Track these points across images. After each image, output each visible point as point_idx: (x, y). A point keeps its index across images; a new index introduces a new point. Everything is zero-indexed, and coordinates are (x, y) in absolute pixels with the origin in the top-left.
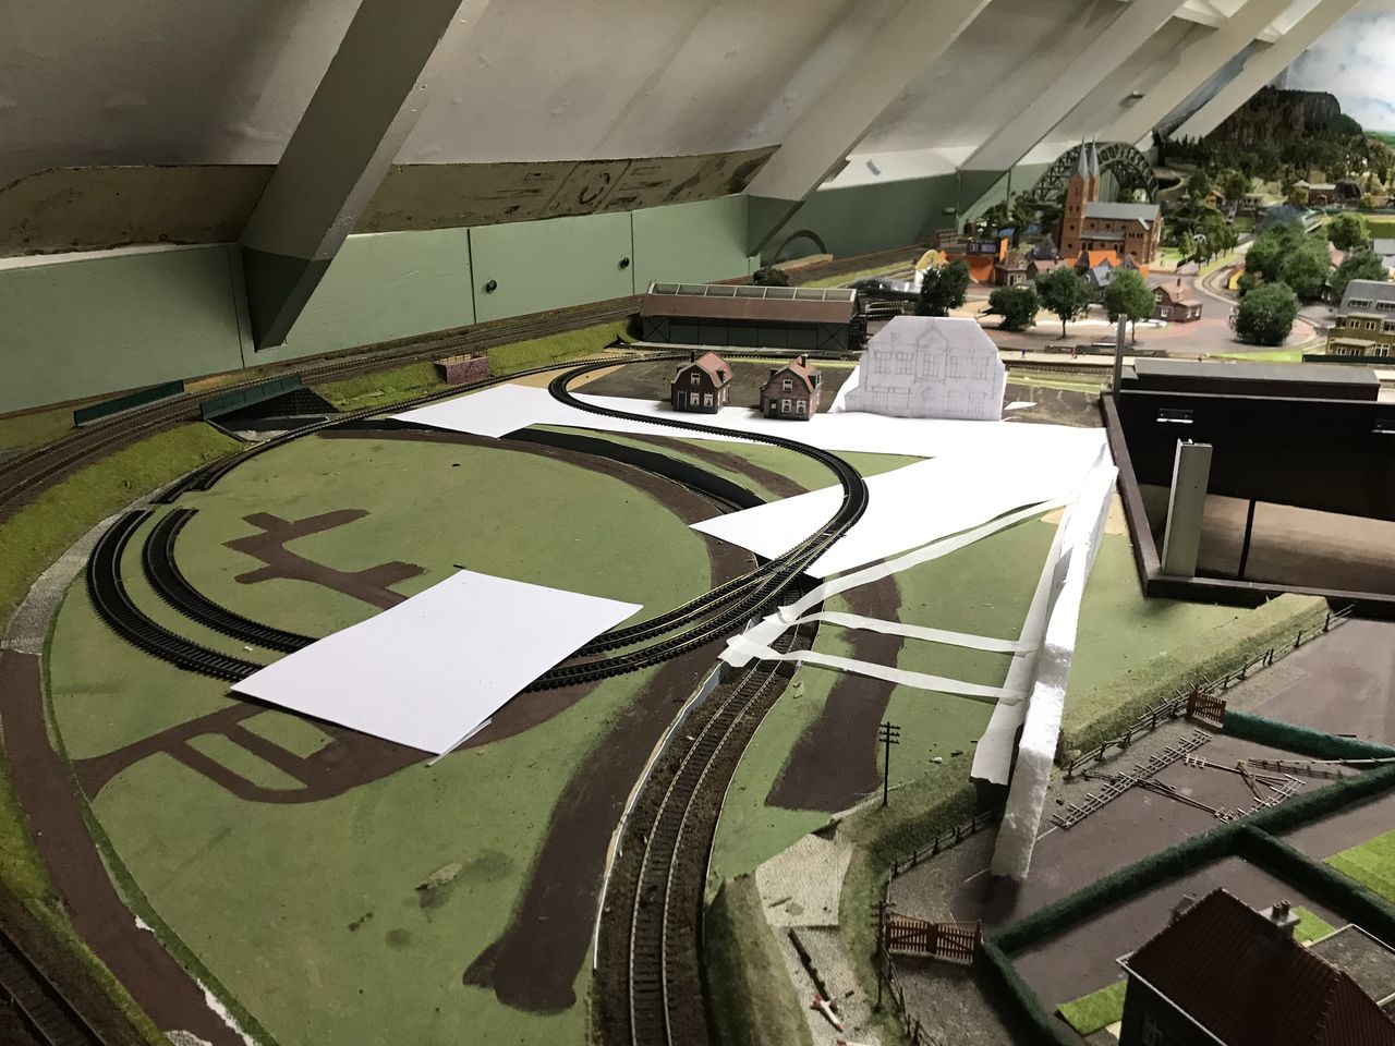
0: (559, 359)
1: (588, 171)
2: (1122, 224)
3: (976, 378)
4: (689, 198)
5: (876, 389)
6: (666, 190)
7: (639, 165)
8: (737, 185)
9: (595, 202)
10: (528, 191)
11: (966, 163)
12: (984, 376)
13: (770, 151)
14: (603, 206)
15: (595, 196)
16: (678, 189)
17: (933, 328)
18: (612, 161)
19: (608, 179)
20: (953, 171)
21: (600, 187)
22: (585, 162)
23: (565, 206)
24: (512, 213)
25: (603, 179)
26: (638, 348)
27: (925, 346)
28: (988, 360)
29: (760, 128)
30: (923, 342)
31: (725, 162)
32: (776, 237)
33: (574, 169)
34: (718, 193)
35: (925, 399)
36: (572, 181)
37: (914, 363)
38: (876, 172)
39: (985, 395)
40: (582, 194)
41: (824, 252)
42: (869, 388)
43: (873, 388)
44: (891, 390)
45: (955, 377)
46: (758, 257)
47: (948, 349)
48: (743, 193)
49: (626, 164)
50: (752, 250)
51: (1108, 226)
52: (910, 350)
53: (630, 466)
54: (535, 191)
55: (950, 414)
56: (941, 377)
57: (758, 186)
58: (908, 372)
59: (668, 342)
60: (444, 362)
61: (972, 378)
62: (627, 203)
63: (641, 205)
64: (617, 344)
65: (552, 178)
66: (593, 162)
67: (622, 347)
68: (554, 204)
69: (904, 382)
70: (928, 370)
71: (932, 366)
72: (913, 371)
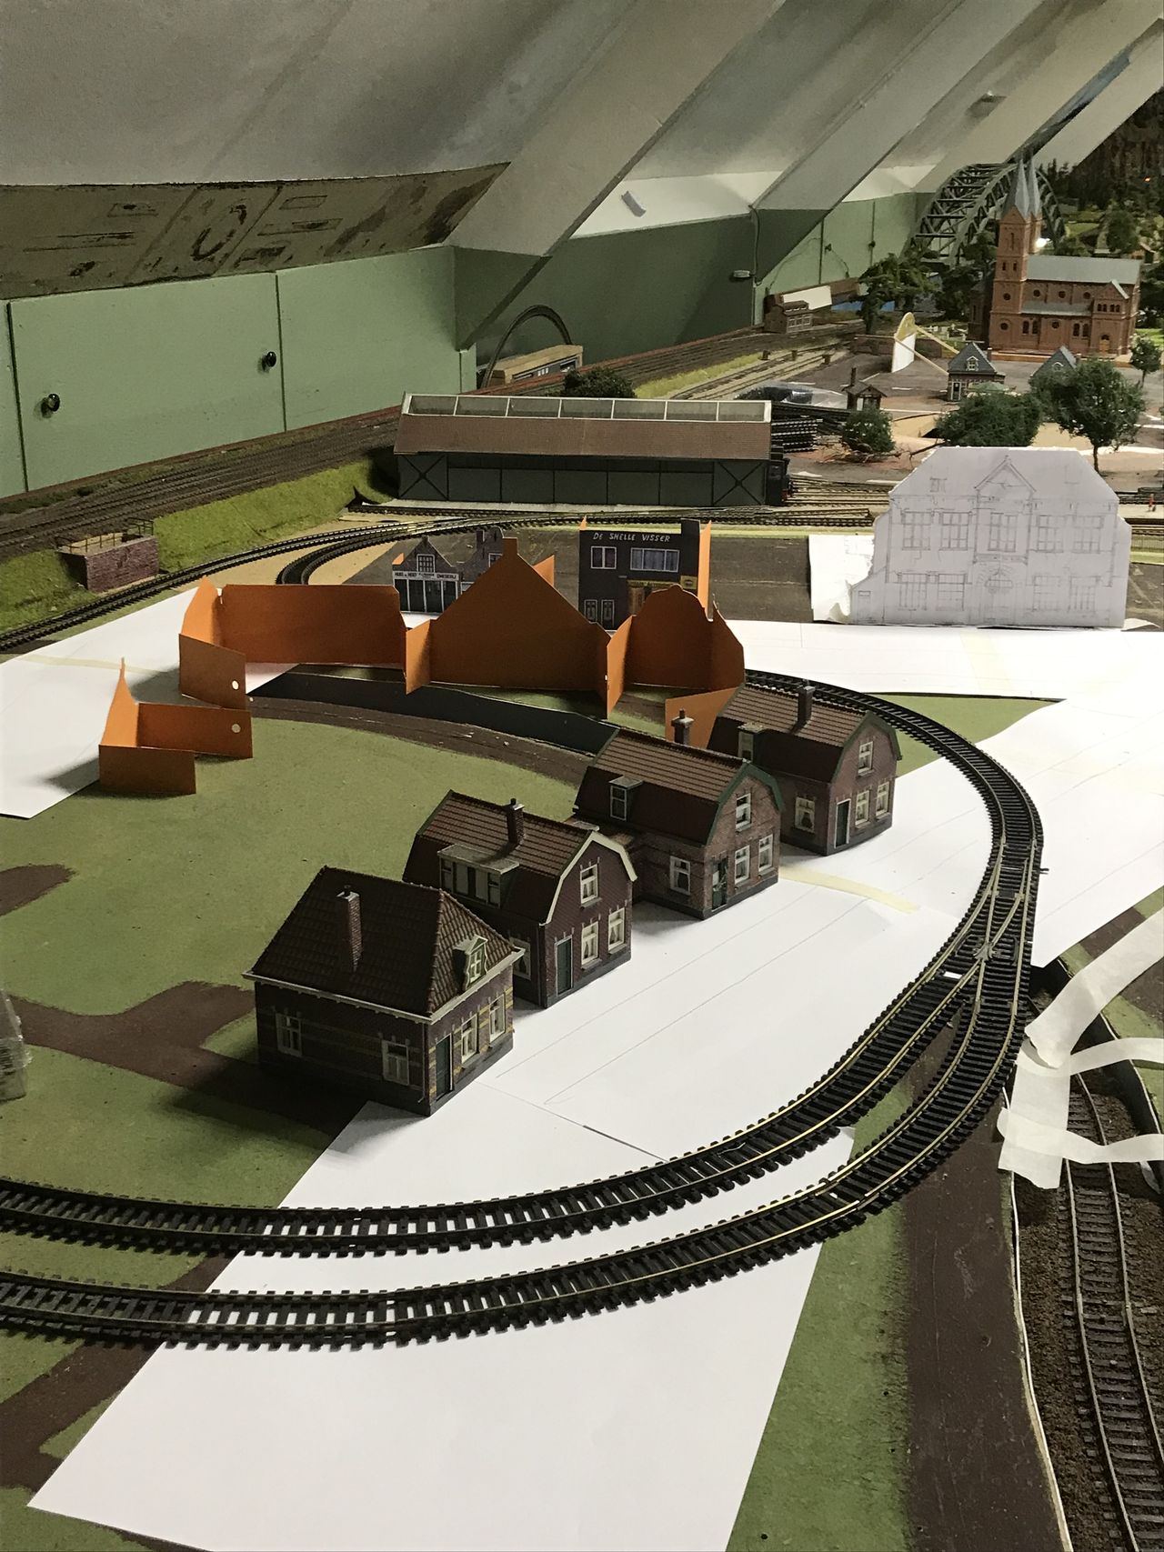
0: (268, 535)
1: (210, 203)
2: (1082, 290)
3: (1084, 552)
4: (367, 251)
5: (904, 578)
6: (329, 237)
7: (297, 191)
8: (438, 230)
9: (218, 255)
10: (113, 236)
11: (765, 197)
12: (1094, 547)
13: (488, 174)
14: (232, 260)
15: (219, 246)
16: (349, 235)
17: (1005, 466)
18: (251, 185)
19: (242, 217)
20: (746, 211)
21: (228, 230)
22: (209, 185)
23: (169, 264)
24: (82, 275)
25: (237, 215)
26: (399, 511)
27: (991, 499)
28: (1102, 518)
29: (471, 132)
30: (986, 492)
31: (424, 189)
32: (501, 318)
33: (190, 198)
34: (409, 241)
35: (993, 590)
36: (185, 218)
37: (972, 528)
38: (638, 211)
39: (1098, 579)
40: (200, 241)
41: (568, 342)
42: (893, 577)
43: (899, 575)
44: (932, 579)
45: (1046, 551)
46: (473, 349)
47: (1031, 504)
48: (447, 242)
49: (272, 190)
50: (463, 340)
51: (1062, 295)
52: (965, 505)
53: (532, 741)
54: (123, 236)
55: (1038, 617)
56: (1021, 551)
57: (471, 232)
58: (963, 544)
59: (447, 499)
60: (78, 548)
61: (1074, 551)
62: (268, 257)
63: (290, 262)
64: (356, 504)
65: (152, 212)
66: (222, 186)
67: (368, 510)
68: (151, 259)
69: (955, 562)
70: (998, 541)
71: (1003, 531)
72: (971, 544)
